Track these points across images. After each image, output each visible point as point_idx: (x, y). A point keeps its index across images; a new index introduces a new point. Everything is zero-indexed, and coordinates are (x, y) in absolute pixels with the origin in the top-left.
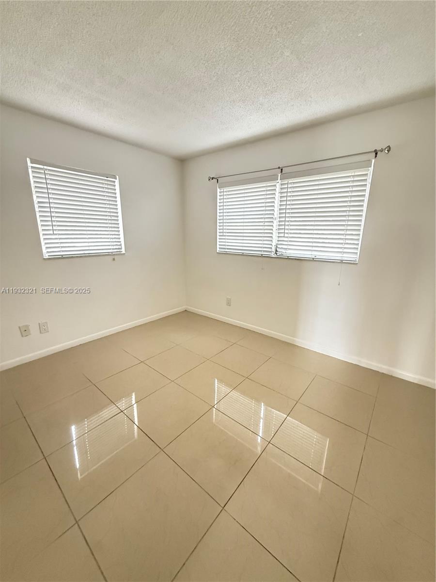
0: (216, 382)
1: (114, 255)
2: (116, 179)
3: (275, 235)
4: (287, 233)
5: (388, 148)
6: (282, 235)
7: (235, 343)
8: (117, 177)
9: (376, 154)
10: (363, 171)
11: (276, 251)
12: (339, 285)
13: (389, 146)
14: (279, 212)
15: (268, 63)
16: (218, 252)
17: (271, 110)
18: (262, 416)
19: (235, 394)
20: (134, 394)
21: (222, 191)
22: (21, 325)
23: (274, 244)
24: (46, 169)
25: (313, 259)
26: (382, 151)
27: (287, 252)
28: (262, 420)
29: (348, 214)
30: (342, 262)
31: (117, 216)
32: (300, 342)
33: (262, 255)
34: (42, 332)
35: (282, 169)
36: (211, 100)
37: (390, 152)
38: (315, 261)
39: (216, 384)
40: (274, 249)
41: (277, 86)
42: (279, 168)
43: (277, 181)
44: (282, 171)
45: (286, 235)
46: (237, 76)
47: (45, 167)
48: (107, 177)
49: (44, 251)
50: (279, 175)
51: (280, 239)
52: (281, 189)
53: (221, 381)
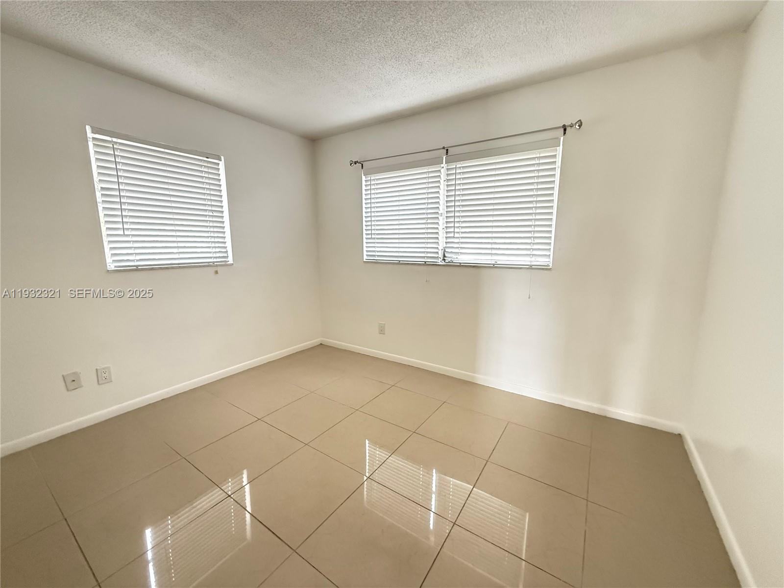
0: (367, 445)
1: (217, 266)
2: (221, 161)
3: (442, 236)
4: (458, 232)
5: (579, 122)
6: (452, 235)
7: (393, 386)
8: (222, 158)
9: (565, 130)
10: (548, 152)
11: (444, 256)
12: (529, 298)
13: (580, 120)
14: (446, 205)
15: (430, 9)
16: (365, 260)
17: (432, 72)
18: (434, 489)
19: (395, 461)
20: (245, 472)
21: (369, 179)
22: (65, 374)
23: (441, 247)
24: (116, 143)
25: (494, 265)
26: (571, 126)
27: (458, 257)
28: (433, 496)
29: (535, 206)
30: (531, 267)
31: (222, 212)
32: (481, 379)
33: (425, 262)
34: (100, 383)
35: (447, 150)
36: (354, 55)
37: (582, 127)
38: (496, 267)
39: (367, 448)
40: (441, 255)
41: (441, 41)
42: (444, 148)
43: (442, 165)
44: (447, 152)
45: (456, 235)
46: (389, 24)
47: (115, 140)
48: (207, 158)
49: (109, 260)
50: (444, 157)
51: (449, 240)
52: (448, 175)
53: (374, 443)
